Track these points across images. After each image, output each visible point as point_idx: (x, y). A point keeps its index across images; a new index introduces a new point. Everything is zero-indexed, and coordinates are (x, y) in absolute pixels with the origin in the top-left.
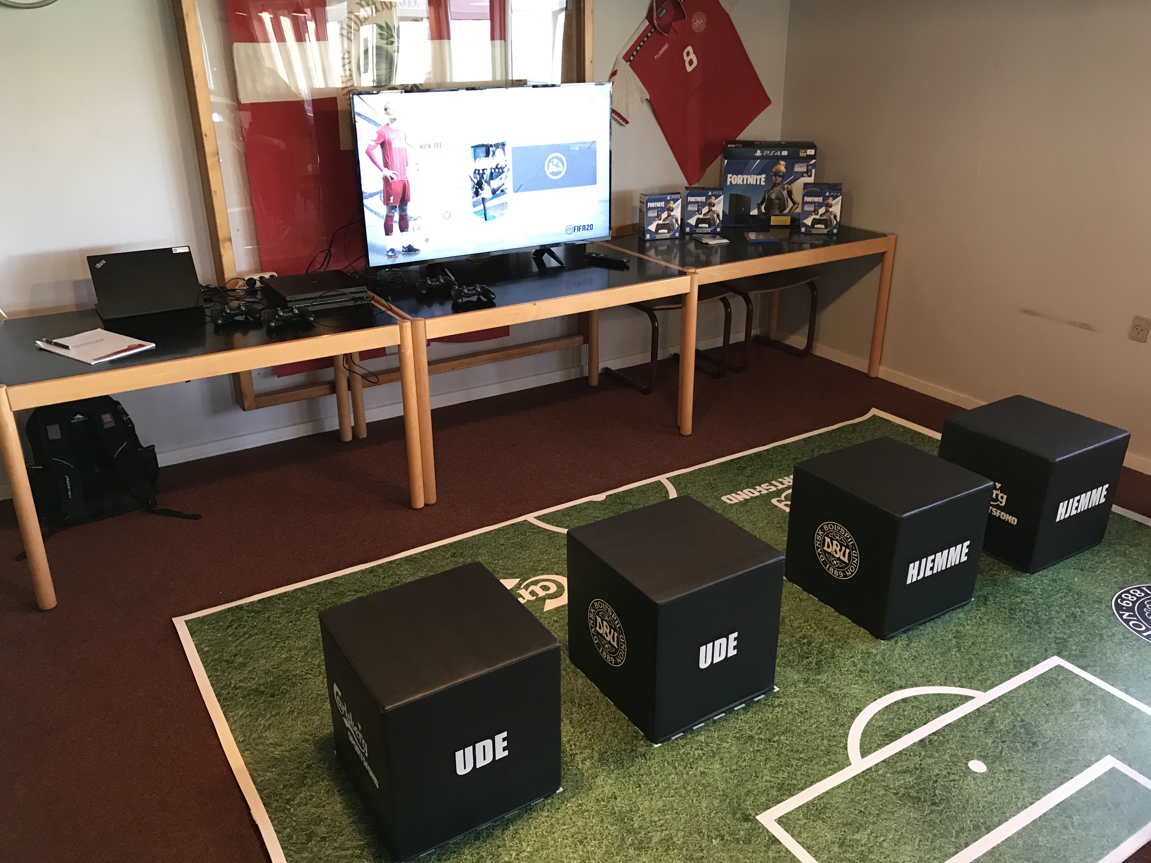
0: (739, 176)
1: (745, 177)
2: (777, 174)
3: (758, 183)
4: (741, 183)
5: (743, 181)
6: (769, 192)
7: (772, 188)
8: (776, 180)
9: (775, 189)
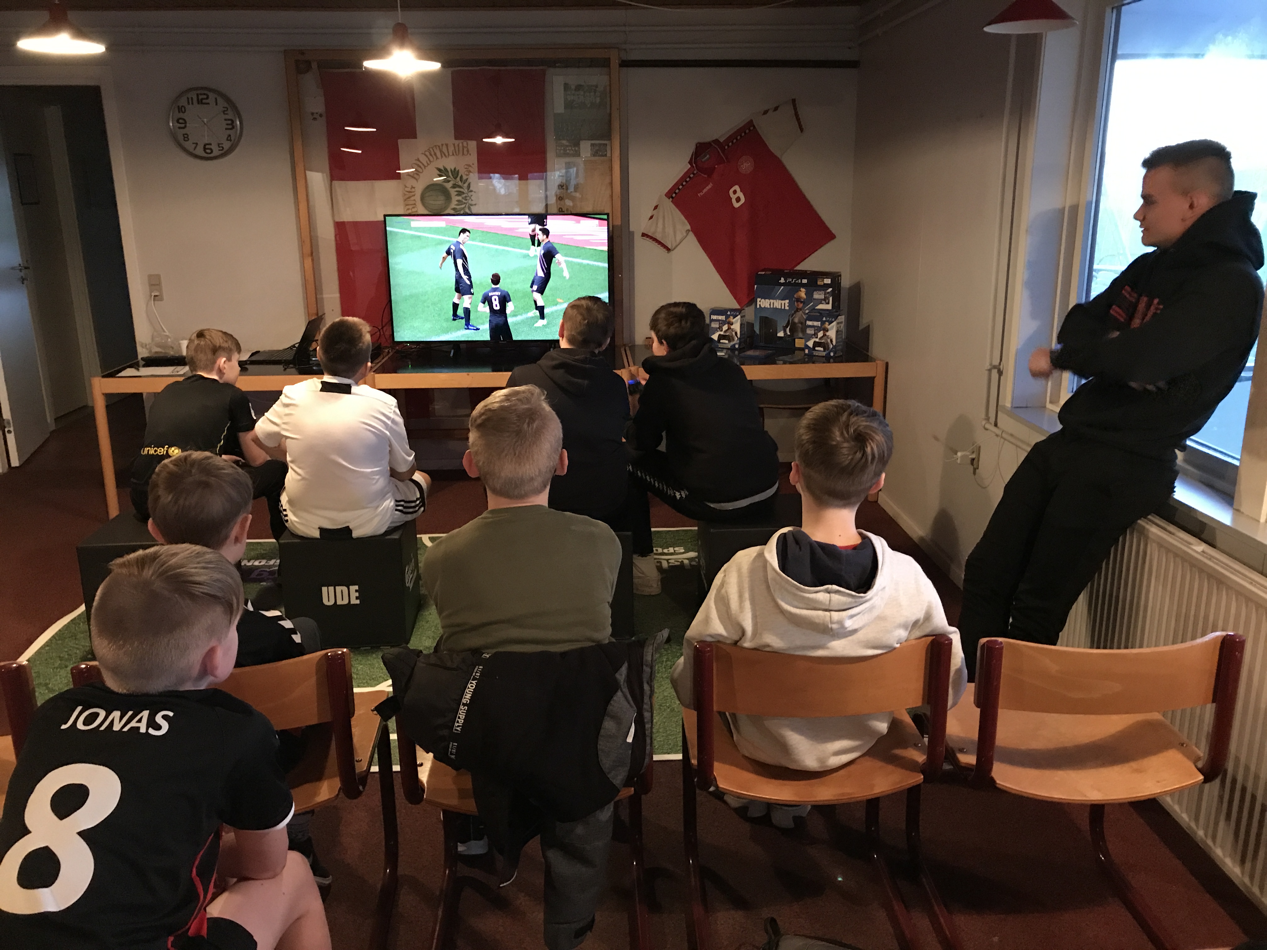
0: (767, 300)
1: (772, 301)
2: (798, 300)
3: (783, 308)
4: (769, 307)
5: (770, 305)
6: (793, 315)
7: (795, 312)
8: (798, 305)
9: (797, 313)
